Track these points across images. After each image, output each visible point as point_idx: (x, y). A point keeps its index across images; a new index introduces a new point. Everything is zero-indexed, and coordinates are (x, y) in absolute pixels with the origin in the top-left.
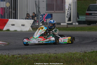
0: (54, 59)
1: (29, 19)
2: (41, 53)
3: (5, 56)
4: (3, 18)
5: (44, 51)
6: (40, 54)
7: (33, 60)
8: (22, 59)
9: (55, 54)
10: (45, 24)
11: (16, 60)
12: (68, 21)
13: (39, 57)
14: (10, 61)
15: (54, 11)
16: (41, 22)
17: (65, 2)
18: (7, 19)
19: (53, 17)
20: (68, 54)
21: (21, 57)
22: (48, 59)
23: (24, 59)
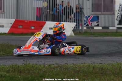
0: (99, 70)
1: (70, 22)
2: (84, 63)
3: (40, 65)
4: (39, 20)
5: (87, 61)
6: (82, 63)
7: (74, 71)
8: (60, 70)
9: (101, 64)
10: (90, 28)
11: (53, 71)
12: (118, 25)
13: (81, 68)
14: (46, 72)
15: (101, 13)
16: (85, 25)
17: (115, 2)
18: (44, 21)
19: (100, 19)
20: (117, 65)
21: (59, 67)
22: (92, 70)
23: (62, 69)
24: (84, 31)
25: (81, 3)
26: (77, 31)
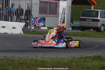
0: (40, 63)
5: (31, 55)
6: (27, 57)
7: (19, 63)
8: (7, 62)
9: (42, 58)
10: (37, 28)
13: (25, 60)
15: (47, 15)
16: (32, 25)
17: (59, 6)
19: (46, 21)
20: (56, 59)
21: (6, 59)
22: (34, 62)
23: (9, 61)
24: (31, 30)
25: (30, 6)
26: (26, 30)
